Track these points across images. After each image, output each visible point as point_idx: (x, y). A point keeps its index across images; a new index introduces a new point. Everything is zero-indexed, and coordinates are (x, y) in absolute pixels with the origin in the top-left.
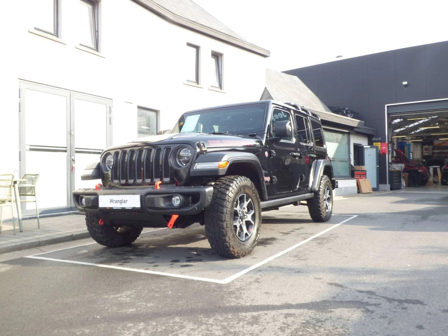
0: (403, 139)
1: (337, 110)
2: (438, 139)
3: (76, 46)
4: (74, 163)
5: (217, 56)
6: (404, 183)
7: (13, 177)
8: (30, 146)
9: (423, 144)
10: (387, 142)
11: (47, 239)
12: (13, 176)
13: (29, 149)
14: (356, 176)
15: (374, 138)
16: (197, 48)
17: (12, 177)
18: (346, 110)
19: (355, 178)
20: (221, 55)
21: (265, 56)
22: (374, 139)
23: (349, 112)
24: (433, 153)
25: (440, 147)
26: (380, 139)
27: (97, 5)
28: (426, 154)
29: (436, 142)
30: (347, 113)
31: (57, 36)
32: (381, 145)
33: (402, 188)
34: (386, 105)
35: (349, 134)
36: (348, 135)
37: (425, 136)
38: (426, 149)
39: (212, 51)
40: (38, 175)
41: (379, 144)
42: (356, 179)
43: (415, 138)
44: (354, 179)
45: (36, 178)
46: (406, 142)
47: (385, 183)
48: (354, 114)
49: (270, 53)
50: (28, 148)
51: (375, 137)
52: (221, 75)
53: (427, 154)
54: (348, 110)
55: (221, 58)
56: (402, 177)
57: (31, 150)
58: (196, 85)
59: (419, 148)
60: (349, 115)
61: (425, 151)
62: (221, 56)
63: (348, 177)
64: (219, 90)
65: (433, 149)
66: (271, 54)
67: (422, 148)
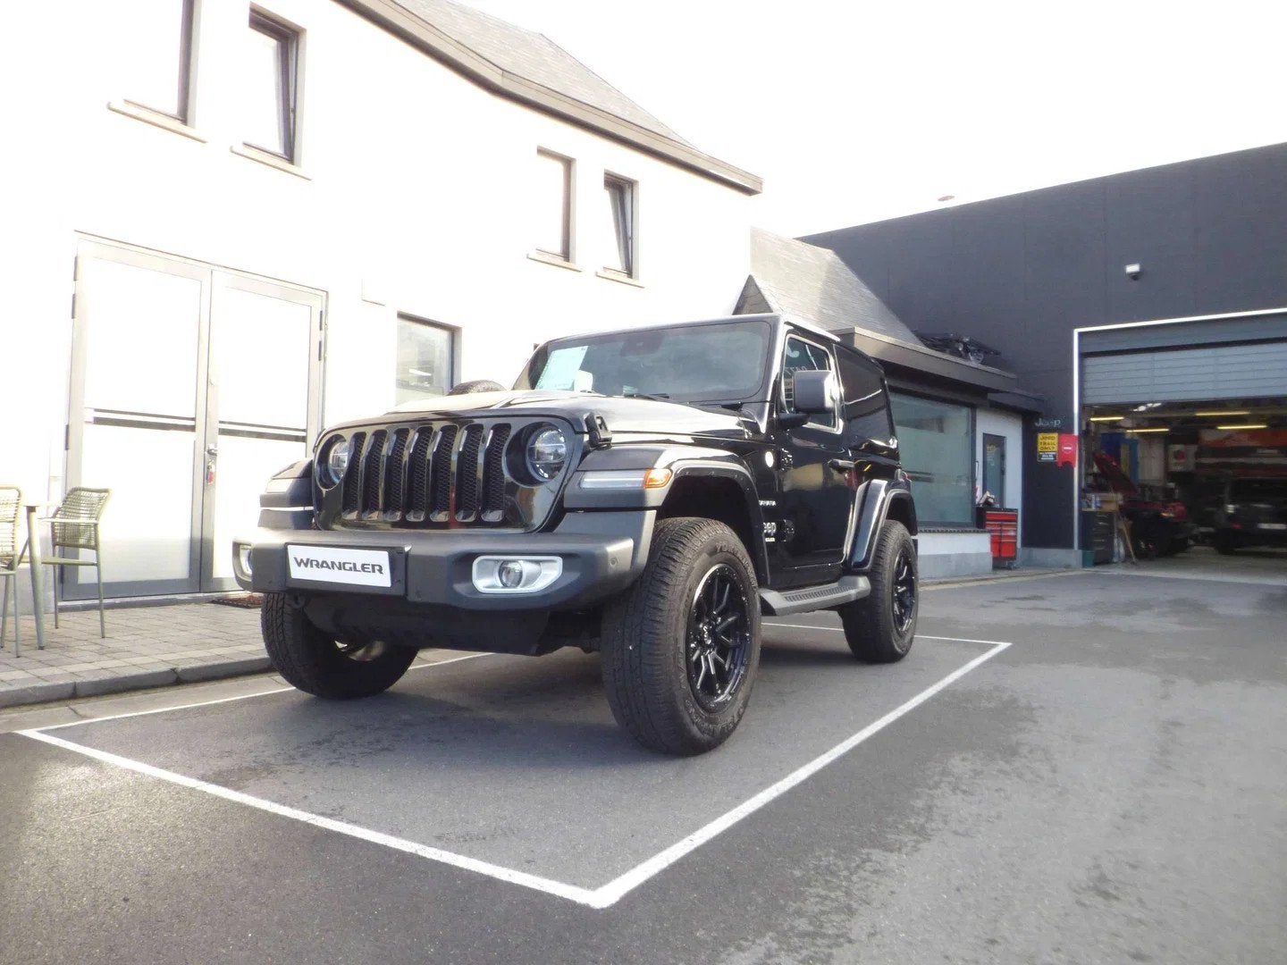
0: (1113, 424)
1: (940, 343)
2: (1213, 428)
3: (231, 148)
4: (215, 463)
5: (619, 187)
6: (1120, 548)
7: (19, 496)
8: (97, 410)
9: (1167, 440)
10: (1076, 433)
11: (97, 679)
12: (18, 491)
13: (92, 420)
14: (990, 525)
15: (1040, 419)
16: (568, 163)
17: (17, 494)
18: (965, 344)
19: (988, 528)
20: (631, 184)
21: (748, 191)
22: (1040, 423)
23: (972, 348)
24: (1199, 466)
25: (1219, 449)
26: (1056, 423)
27: (295, 45)
28: (1177, 467)
29: (1208, 436)
30: (966, 350)
31: (184, 121)
32: (1059, 439)
33: (1115, 560)
34: (1076, 331)
35: (973, 407)
36: (969, 410)
37: (1178, 418)
38: (1179, 455)
39: (605, 173)
40: (106, 491)
41: (1053, 438)
42: (990, 532)
43: (1146, 423)
44: (985, 532)
45: (101, 499)
46: (1124, 434)
47: (1069, 545)
48: (986, 353)
49: (761, 184)
50: (91, 415)
51: (1042, 418)
52: (632, 238)
53: (1179, 468)
54: (971, 342)
55: (632, 194)
56: (1116, 531)
57: (98, 421)
58: (560, 261)
59: (1157, 451)
60: (971, 358)
61: (1175, 461)
62: (632, 187)
63: (968, 526)
64: (624, 278)
65: (1198, 455)
66: (765, 186)
67: (1166, 450)
